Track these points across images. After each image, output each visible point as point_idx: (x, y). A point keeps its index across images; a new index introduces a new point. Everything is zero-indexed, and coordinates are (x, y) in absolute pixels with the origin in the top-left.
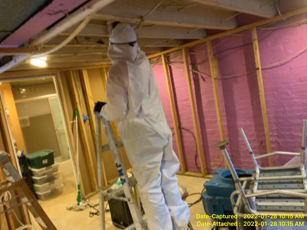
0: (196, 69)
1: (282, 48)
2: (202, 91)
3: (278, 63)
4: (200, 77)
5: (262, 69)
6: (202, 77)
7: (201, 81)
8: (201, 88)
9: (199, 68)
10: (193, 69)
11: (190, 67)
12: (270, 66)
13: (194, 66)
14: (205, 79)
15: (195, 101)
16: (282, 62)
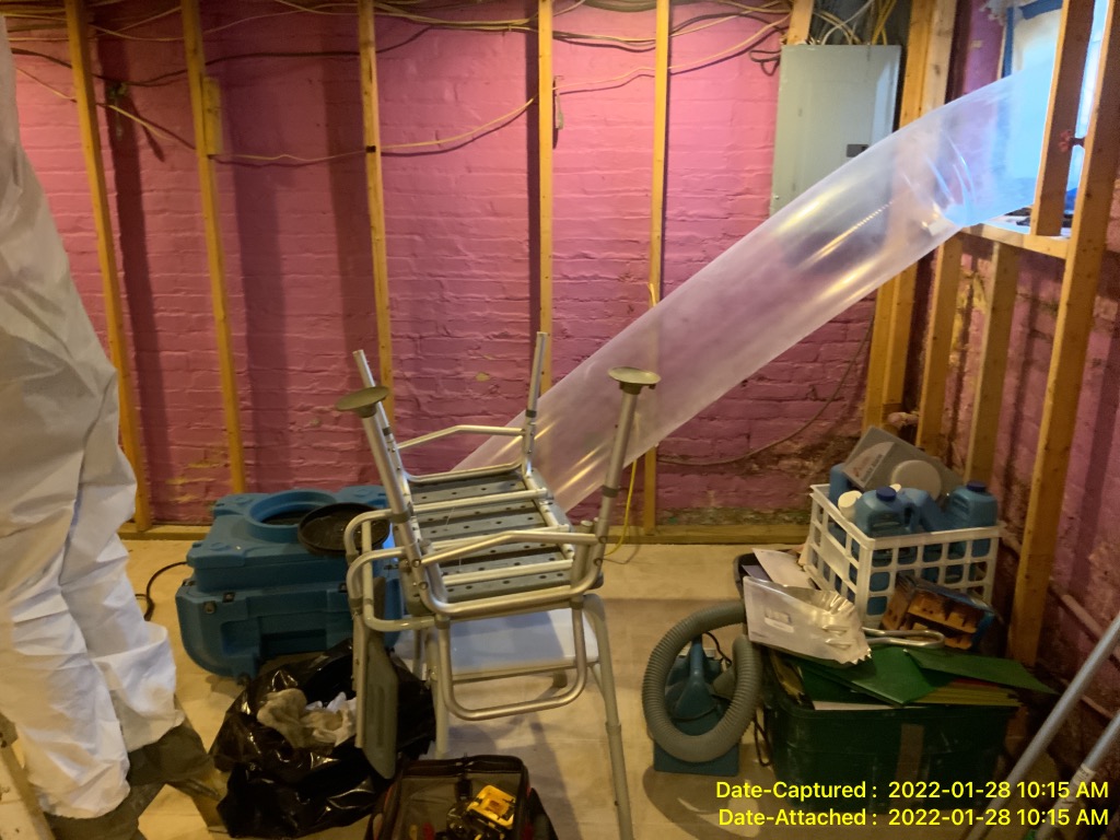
0: (127, 104)
1: (448, 95)
2: (149, 199)
3: (432, 143)
4: (143, 141)
5: (383, 154)
6: (152, 142)
7: (146, 155)
8: (145, 187)
9: (138, 103)
10: (109, 101)
11: (99, 88)
12: (409, 147)
13: (119, 87)
14: (165, 152)
15: (117, 236)
16: (446, 141)
